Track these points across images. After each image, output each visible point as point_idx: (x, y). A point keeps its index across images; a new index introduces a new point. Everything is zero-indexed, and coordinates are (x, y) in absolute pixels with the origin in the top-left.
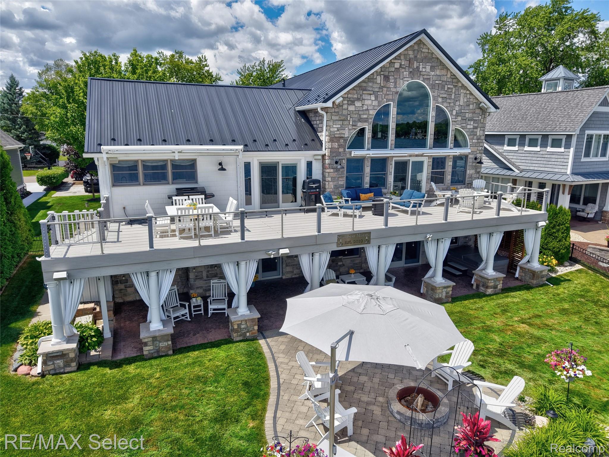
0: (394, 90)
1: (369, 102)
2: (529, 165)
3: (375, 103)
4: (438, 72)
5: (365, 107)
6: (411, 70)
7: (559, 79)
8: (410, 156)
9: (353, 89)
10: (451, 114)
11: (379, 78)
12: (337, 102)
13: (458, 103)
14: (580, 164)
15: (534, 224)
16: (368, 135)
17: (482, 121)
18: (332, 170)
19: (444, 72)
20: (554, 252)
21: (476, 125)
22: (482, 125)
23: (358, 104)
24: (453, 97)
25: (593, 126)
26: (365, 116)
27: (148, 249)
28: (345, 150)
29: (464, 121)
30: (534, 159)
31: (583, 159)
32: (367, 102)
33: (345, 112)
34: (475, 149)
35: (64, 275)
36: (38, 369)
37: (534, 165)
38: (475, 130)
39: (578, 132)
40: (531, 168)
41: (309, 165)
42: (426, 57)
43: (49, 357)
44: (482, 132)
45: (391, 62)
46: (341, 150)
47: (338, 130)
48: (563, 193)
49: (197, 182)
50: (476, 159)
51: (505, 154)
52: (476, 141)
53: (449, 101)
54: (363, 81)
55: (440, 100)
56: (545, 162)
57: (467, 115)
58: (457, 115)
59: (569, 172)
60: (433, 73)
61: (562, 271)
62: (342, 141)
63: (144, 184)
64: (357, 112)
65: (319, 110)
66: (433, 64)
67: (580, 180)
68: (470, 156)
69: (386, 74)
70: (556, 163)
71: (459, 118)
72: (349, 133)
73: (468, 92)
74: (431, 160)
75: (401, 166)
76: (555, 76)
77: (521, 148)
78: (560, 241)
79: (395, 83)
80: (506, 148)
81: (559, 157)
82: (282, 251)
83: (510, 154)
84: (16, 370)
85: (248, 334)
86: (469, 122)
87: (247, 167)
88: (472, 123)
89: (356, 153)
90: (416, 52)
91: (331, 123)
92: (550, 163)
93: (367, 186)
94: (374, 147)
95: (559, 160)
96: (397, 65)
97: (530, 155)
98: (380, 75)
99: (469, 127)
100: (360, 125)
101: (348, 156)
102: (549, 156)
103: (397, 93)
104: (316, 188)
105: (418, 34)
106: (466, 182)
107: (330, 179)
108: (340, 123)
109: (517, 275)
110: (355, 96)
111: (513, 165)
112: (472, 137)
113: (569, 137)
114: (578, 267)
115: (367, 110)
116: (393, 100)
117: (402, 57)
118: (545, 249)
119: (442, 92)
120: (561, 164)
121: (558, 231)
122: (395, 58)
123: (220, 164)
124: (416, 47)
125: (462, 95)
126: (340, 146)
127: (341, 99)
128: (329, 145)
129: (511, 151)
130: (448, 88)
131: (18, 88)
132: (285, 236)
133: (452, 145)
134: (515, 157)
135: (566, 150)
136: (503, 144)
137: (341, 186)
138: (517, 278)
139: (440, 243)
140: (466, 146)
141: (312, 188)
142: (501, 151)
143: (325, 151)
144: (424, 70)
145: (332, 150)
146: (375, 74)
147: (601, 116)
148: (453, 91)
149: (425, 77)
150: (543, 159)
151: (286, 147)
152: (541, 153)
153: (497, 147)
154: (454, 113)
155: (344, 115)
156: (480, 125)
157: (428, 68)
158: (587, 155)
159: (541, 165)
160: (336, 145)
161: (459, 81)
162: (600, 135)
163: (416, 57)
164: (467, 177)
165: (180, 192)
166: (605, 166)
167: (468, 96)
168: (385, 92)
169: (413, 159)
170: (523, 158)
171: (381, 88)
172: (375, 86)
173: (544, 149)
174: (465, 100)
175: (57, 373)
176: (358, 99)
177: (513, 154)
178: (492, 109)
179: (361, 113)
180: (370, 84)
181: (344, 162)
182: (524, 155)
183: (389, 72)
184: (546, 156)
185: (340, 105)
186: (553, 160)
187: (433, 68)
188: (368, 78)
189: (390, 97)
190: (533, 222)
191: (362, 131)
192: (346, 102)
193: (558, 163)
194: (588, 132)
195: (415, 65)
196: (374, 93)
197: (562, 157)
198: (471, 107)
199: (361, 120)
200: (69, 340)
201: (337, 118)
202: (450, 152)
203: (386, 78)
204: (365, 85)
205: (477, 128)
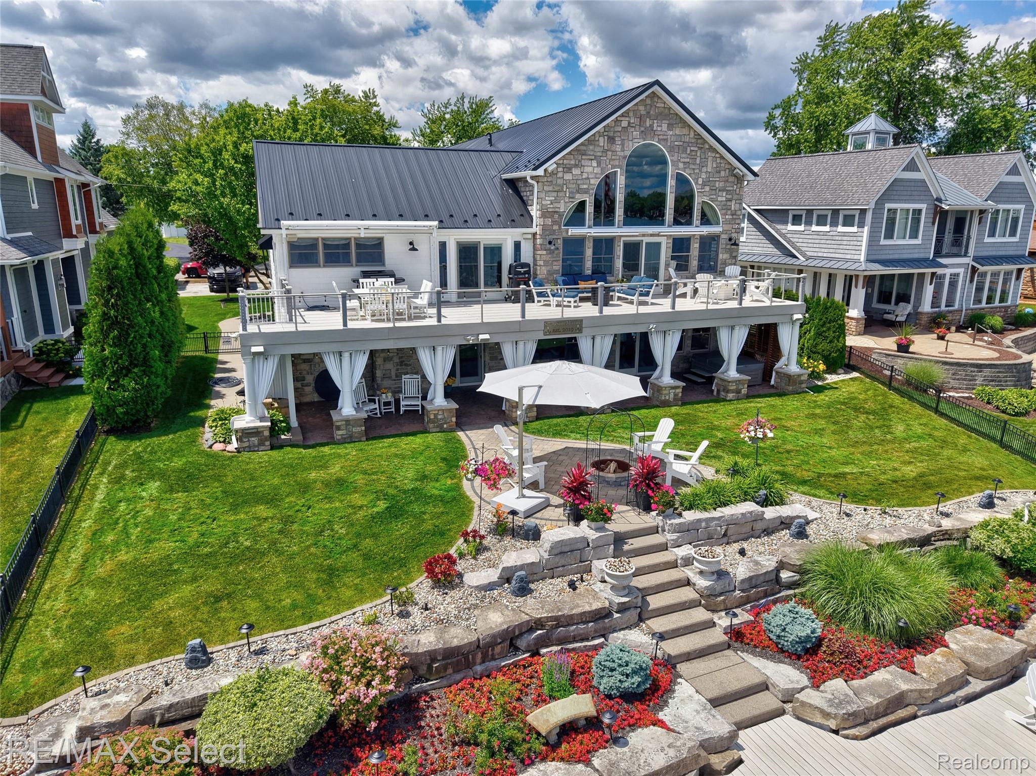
0: (622, 154)
2: (817, 250)
3: (598, 171)
4: (678, 131)
5: (585, 176)
6: (642, 129)
7: (868, 133)
8: (644, 235)
9: (570, 153)
10: (697, 183)
11: (601, 139)
12: (550, 169)
13: (704, 169)
14: (879, 248)
15: (789, 317)
16: (589, 209)
17: (738, 192)
18: (544, 252)
19: (685, 131)
20: (823, 356)
21: (730, 197)
22: (739, 197)
23: (576, 171)
24: (698, 162)
25: (896, 197)
26: (585, 186)
27: (342, 327)
28: (560, 227)
29: (714, 192)
30: (823, 241)
31: (883, 242)
32: (587, 169)
33: (560, 182)
34: (729, 227)
35: (261, 349)
36: (235, 444)
37: (823, 250)
38: (729, 203)
39: (872, 206)
40: (820, 254)
41: (517, 246)
42: (661, 114)
43: (244, 434)
44: (737, 206)
45: (616, 120)
46: (556, 227)
47: (552, 203)
48: (856, 287)
49: (384, 265)
50: (730, 239)
51: (789, 236)
52: (730, 217)
53: (692, 167)
54: (582, 144)
55: (681, 165)
56: (835, 246)
57: (717, 184)
58: (704, 184)
59: (862, 258)
60: (671, 133)
61: (831, 378)
62: (556, 216)
63: (324, 266)
64: (575, 181)
65: (528, 179)
66: (671, 121)
67: (878, 270)
68: (723, 236)
69: (611, 134)
70: (848, 247)
71: (707, 189)
72: (566, 207)
73: (718, 155)
74: (671, 241)
75: (632, 249)
76: (863, 129)
77: (808, 228)
78: (831, 342)
79: (623, 145)
80: (790, 227)
81: (852, 238)
82: (481, 337)
83: (795, 236)
84: (211, 447)
85: (445, 426)
86: (720, 194)
87: (443, 246)
88: (724, 194)
89: (574, 231)
90: (648, 107)
91: (543, 195)
92: (841, 247)
93: (589, 272)
94: (597, 223)
95: (852, 243)
96: (624, 124)
97: (819, 237)
98: (604, 136)
99: (720, 199)
100: (579, 198)
101: (564, 235)
102: (840, 238)
103: (625, 157)
104: (525, 273)
105: (651, 85)
106: (719, 269)
107: (542, 263)
108: (555, 194)
109: (772, 382)
110: (573, 162)
111: (798, 250)
112: (724, 211)
113: (863, 212)
114: (855, 374)
115: (588, 178)
116: (619, 167)
117: (631, 114)
118: (814, 353)
119: (684, 155)
120: (854, 248)
121: (829, 329)
122: (622, 115)
123: (411, 243)
124: (648, 101)
125: (710, 159)
126: (554, 223)
127: (555, 166)
128: (541, 221)
129: (796, 232)
130: (691, 151)
131: (95, 140)
132: (484, 321)
133: (698, 222)
134: (800, 240)
135: (860, 230)
136: (786, 223)
137: (557, 272)
138: (773, 386)
139: (667, 335)
140: (718, 224)
141: (520, 273)
142: (784, 231)
143: (536, 229)
144: (659, 129)
145: (544, 228)
146: (597, 135)
147: (908, 184)
148: (698, 154)
149: (661, 137)
150: (833, 242)
151: (489, 224)
152: (831, 233)
153: (779, 227)
154: (700, 181)
155: (559, 185)
156: (735, 197)
157: (665, 127)
158: (889, 235)
159: (831, 251)
160: (549, 221)
161: (705, 142)
162: (908, 210)
163: (648, 113)
164: (719, 262)
165: (366, 275)
166: (916, 251)
167: (718, 160)
168: (609, 157)
169: (646, 240)
170: (810, 241)
171: (605, 151)
172: (597, 149)
173: (834, 229)
174: (715, 166)
175: (250, 449)
176: (576, 166)
177: (798, 236)
178: (750, 177)
179: (579, 182)
180: (591, 147)
181: (560, 242)
182: (811, 237)
183: (615, 132)
184: (837, 238)
185: (553, 173)
186: (845, 243)
187: (670, 127)
188: (588, 140)
189: (617, 163)
190: (787, 313)
191: (582, 204)
192: (560, 169)
193: (850, 247)
194: (888, 206)
195: (648, 123)
196: (596, 158)
197: (855, 239)
198: (723, 173)
199: (579, 191)
200: (262, 419)
201: (551, 188)
202: (695, 230)
203: (611, 140)
204: (583, 148)
205: (730, 200)
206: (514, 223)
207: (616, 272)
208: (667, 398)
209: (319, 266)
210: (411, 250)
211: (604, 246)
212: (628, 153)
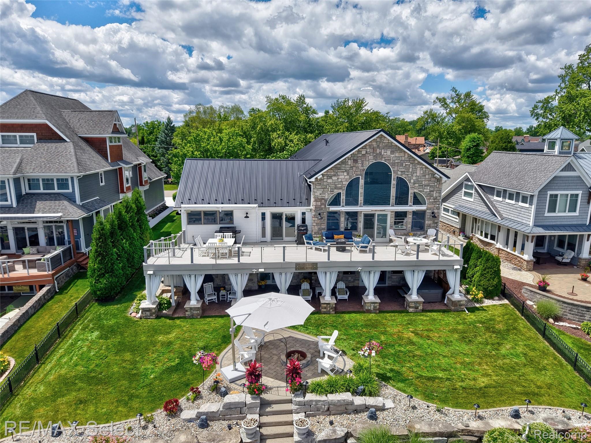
0: (362, 168)
1: (343, 177)
2: (508, 214)
3: (347, 177)
4: (397, 155)
5: (340, 180)
6: (375, 154)
7: (556, 139)
8: (376, 211)
9: (331, 169)
10: (410, 182)
11: (349, 161)
12: (319, 178)
13: (415, 174)
14: (543, 218)
15: (452, 267)
16: (343, 197)
17: (437, 186)
18: (316, 219)
19: (402, 154)
21: (432, 189)
22: (438, 189)
23: (334, 178)
24: (411, 170)
25: (557, 187)
26: (340, 186)
27: (190, 263)
28: (325, 206)
29: (421, 186)
30: (511, 210)
31: (547, 214)
32: (340, 177)
33: (325, 183)
34: (432, 206)
35: (151, 272)
36: (139, 315)
37: (511, 215)
38: (432, 193)
39: (536, 193)
40: (510, 217)
41: (304, 214)
42: (386, 146)
43: (144, 310)
44: (438, 194)
45: (359, 151)
46: (323, 206)
47: (320, 194)
48: (527, 241)
49: (233, 223)
50: (433, 213)
51: (494, 203)
52: (433, 200)
53: (407, 173)
54: (338, 164)
55: (399, 173)
56: (517, 214)
57: (423, 183)
58: (415, 183)
59: (531, 224)
60: (393, 156)
62: (323, 201)
63: (204, 224)
64: (334, 183)
65: (308, 182)
66: (393, 150)
67: (541, 231)
68: (428, 211)
69: (356, 158)
70: (524, 216)
71: (417, 185)
72: (329, 196)
73: (423, 167)
74: (394, 214)
75: (369, 219)
76: (553, 137)
77: (504, 200)
79: (362, 164)
80: (496, 198)
81: (526, 211)
82: (261, 270)
84: (131, 314)
86: (426, 187)
88: (428, 188)
89: (334, 208)
90: (378, 143)
91: (315, 190)
92: (521, 215)
93: (342, 230)
94: (348, 204)
95: (526, 214)
97: (509, 207)
98: (351, 159)
99: (425, 190)
100: (336, 192)
101: (327, 210)
102: (520, 209)
103: (364, 170)
104: (304, 230)
106: (425, 229)
107: (315, 224)
108: (322, 190)
109: (445, 302)
110: (333, 173)
111: (498, 212)
112: (428, 197)
113: (532, 196)
114: (506, 301)
115: (342, 181)
116: (360, 175)
117: (368, 147)
119: (401, 167)
120: (527, 217)
122: (362, 148)
123: (247, 213)
124: (378, 140)
125: (418, 169)
126: (322, 204)
127: (321, 176)
128: (315, 203)
129: (498, 201)
130: (406, 165)
132: (263, 262)
133: (412, 204)
134: (500, 207)
135: (530, 206)
136: (493, 195)
137: (324, 229)
139: (371, 273)
140: (425, 204)
141: (301, 230)
142: (492, 200)
143: (312, 207)
144: (385, 154)
145: (316, 207)
146: (347, 159)
147: (566, 179)
148: (411, 166)
149: (386, 158)
150: (517, 211)
151: (288, 204)
152: (516, 206)
153: (490, 196)
154: (412, 181)
155: (325, 185)
156: (436, 189)
157: (389, 153)
158: (552, 211)
159: (515, 216)
160: (319, 203)
161: (415, 160)
162: (567, 195)
163: (378, 146)
164: (426, 226)
166: (575, 220)
167: (424, 169)
168: (354, 170)
169: (377, 213)
170: (505, 208)
171: (352, 167)
172: (347, 166)
173: (517, 203)
174: (422, 172)
175: (147, 318)
176: (335, 175)
177: (499, 204)
178: (444, 179)
179: (336, 183)
180: (343, 166)
181: (325, 214)
182: (505, 205)
184: (518, 209)
185: (321, 179)
186: (522, 213)
187: (392, 152)
188: (342, 162)
189: (359, 173)
190: (450, 265)
191: (339, 195)
192: (325, 177)
194: (549, 193)
195: (378, 151)
196: (346, 171)
198: (427, 177)
199: (336, 188)
200: (153, 304)
201: (320, 187)
202: (410, 208)
203: (355, 161)
204: (339, 166)
205: (433, 191)
206: (301, 204)
207: (359, 230)
208: (369, 308)
209: (201, 224)
210: (245, 217)
211: (353, 215)
212: (366, 168)
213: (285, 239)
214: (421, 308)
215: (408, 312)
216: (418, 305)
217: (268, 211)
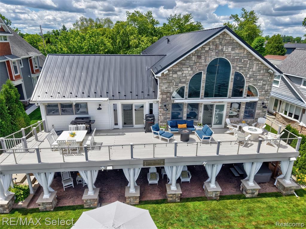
0: (205, 64)
1: (187, 72)
3: (191, 72)
4: (237, 51)
5: (184, 75)
6: (217, 51)
8: (215, 102)
9: (176, 65)
10: (246, 77)
11: (194, 57)
12: (165, 73)
13: (251, 70)
16: (186, 90)
17: (270, 80)
18: (162, 110)
19: (242, 51)
21: (265, 83)
22: (270, 83)
23: (179, 73)
24: (248, 66)
26: (184, 80)
27: (38, 163)
28: (170, 99)
29: (256, 81)
32: (185, 72)
33: (171, 78)
34: (263, 97)
42: (228, 43)
44: (269, 87)
45: (202, 47)
46: (168, 99)
47: (166, 88)
50: (263, 104)
51: (301, 90)
52: (264, 93)
53: (245, 69)
54: (183, 60)
55: (238, 68)
57: (258, 77)
58: (250, 78)
60: (233, 52)
62: (169, 94)
63: (62, 114)
64: (179, 78)
65: (155, 77)
66: (234, 46)
68: (259, 102)
69: (199, 54)
71: (252, 79)
72: (173, 89)
73: (260, 63)
74: (230, 104)
75: (208, 108)
79: (205, 60)
80: (302, 86)
82: (108, 168)
83: (304, 91)
85: (92, 205)
86: (259, 81)
87: (115, 106)
88: (262, 82)
89: (177, 101)
90: (221, 40)
91: (162, 85)
93: (184, 118)
94: (190, 97)
96: (207, 49)
99: (259, 84)
100: (181, 85)
101: (172, 102)
103: (206, 66)
104: (152, 120)
105: (222, 29)
106: (255, 117)
107: (161, 114)
108: (168, 84)
109: (275, 184)
110: (178, 69)
112: (261, 90)
115: (186, 76)
116: (203, 70)
117: (211, 44)
119: (240, 63)
122: (206, 45)
123: (100, 105)
124: (221, 37)
125: (255, 64)
126: (167, 97)
127: (167, 71)
128: (161, 96)
129: (304, 89)
130: (244, 61)
133: (245, 96)
136: (300, 84)
137: (169, 118)
138: (275, 186)
139: (214, 166)
140: (257, 95)
141: (149, 120)
143: (158, 100)
144: (226, 50)
145: (162, 99)
146: (191, 55)
148: (248, 62)
149: (227, 55)
153: (296, 85)
154: (248, 76)
155: (170, 80)
156: (268, 83)
157: (230, 49)
160: (165, 96)
161: (253, 56)
163: (221, 43)
164: (256, 114)
165: (76, 121)
167: (260, 65)
168: (198, 66)
169: (216, 104)
171: (196, 63)
172: (191, 62)
174: (257, 68)
176: (179, 71)
178: (278, 73)
179: (181, 78)
180: (188, 61)
181: (170, 106)
183: (201, 53)
185: (167, 75)
187: (233, 49)
188: (186, 58)
189: (202, 68)
190: (287, 157)
191: (182, 88)
192: (171, 72)
195: (220, 47)
196: (190, 66)
198: (262, 72)
199: (181, 82)
200: (7, 198)
201: (166, 81)
202: (244, 100)
203: (199, 57)
204: (184, 62)
205: (265, 85)
206: (149, 97)
207: (199, 119)
208: (211, 196)
209: (59, 115)
210: (98, 109)
211: (195, 106)
212: (208, 63)
213: (135, 126)
214: (256, 193)
215: (245, 198)
216: (254, 191)
217: (119, 103)
